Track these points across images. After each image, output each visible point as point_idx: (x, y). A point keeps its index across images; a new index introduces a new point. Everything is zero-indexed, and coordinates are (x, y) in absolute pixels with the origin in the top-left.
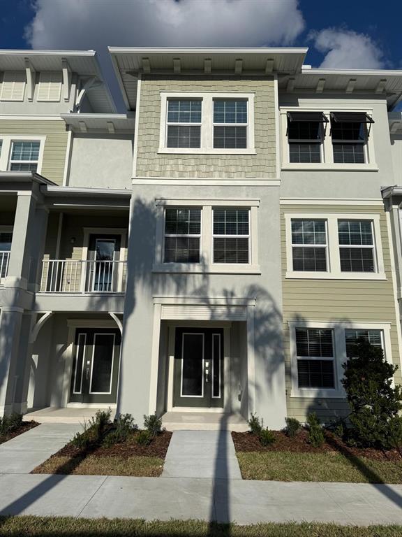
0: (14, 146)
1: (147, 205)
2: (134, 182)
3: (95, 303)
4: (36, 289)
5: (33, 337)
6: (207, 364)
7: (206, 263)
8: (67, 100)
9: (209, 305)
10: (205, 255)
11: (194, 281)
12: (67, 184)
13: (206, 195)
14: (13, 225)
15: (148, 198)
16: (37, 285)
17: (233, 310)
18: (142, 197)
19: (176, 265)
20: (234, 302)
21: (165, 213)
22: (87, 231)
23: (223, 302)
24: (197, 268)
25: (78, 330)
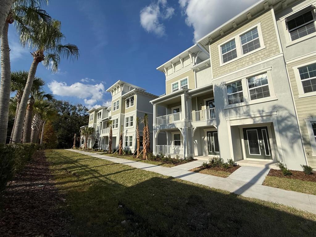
0: (181, 82)
1: (219, 86)
2: (213, 80)
3: (209, 123)
4: (191, 121)
5: (193, 135)
6: (261, 142)
7: (247, 101)
8: (192, 63)
9: (252, 118)
10: (246, 98)
11: (243, 109)
12: (197, 87)
13: (243, 74)
14: (181, 105)
15: (219, 84)
16: (191, 120)
17: (265, 118)
18: (216, 84)
19: (234, 105)
20: (264, 114)
21: (226, 87)
22: (205, 100)
23: (258, 115)
24: (243, 104)
25: (208, 132)
